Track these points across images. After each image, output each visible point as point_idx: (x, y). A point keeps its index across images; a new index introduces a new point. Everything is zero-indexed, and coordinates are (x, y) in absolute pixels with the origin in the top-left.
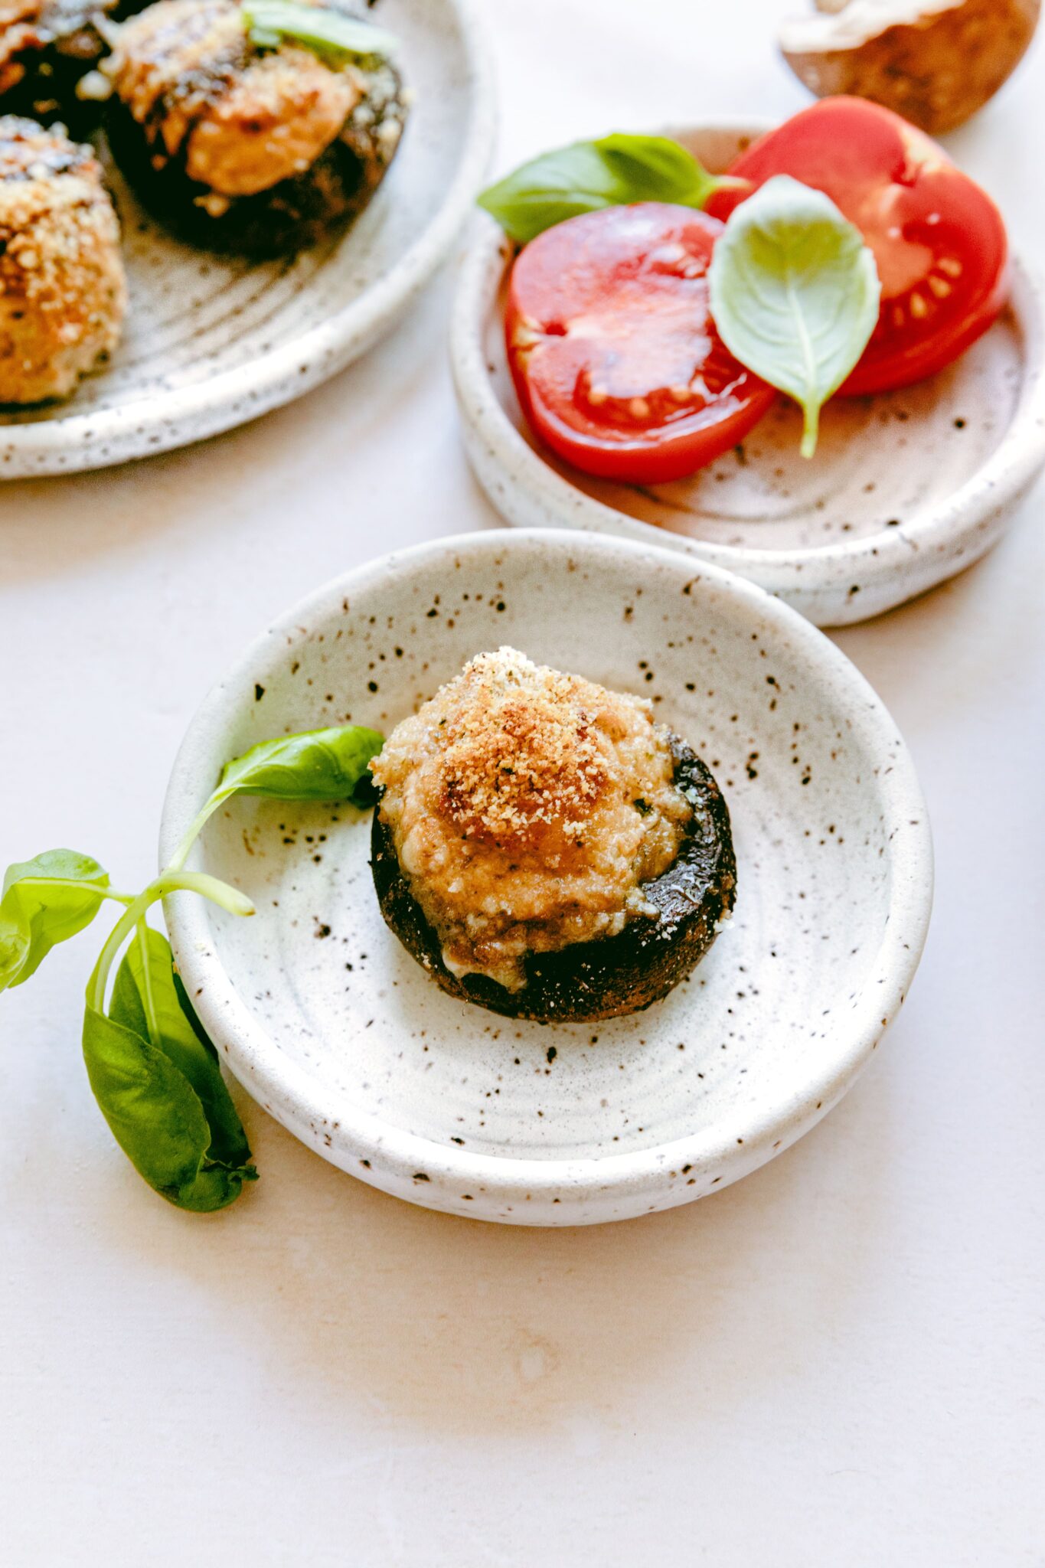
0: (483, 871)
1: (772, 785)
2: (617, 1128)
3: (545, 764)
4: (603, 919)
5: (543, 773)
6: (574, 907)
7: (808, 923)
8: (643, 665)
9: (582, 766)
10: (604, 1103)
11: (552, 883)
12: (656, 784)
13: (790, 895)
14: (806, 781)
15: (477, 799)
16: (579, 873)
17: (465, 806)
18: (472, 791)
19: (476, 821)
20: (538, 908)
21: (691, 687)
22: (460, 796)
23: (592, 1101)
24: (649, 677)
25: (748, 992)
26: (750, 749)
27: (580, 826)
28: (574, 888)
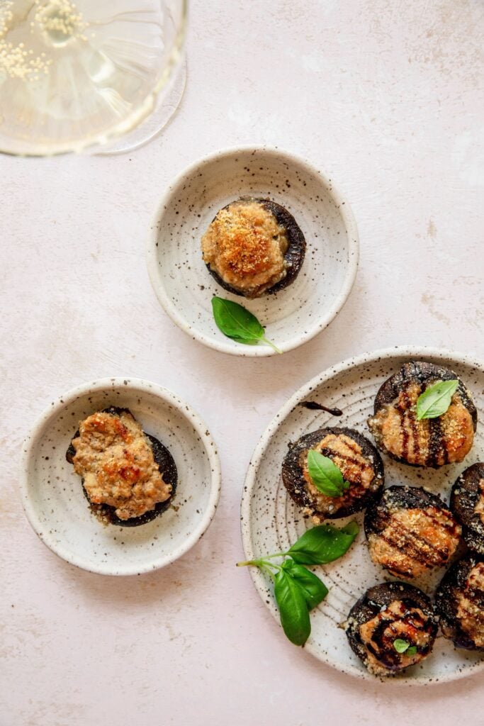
0: (248, 280)
1: (296, 187)
2: (299, 304)
3: (251, 249)
4: (281, 274)
5: (252, 252)
6: (274, 276)
7: (322, 225)
8: (245, 168)
9: (260, 243)
10: (293, 299)
11: (265, 274)
12: (276, 229)
13: (313, 217)
14: (305, 185)
15: (240, 266)
16: (271, 267)
17: (237, 268)
18: (237, 264)
19: (241, 270)
20: (265, 281)
21: (261, 169)
22: (234, 266)
23: (291, 300)
24: (248, 170)
25: (315, 251)
26: (285, 179)
27: (267, 258)
28: (272, 271)
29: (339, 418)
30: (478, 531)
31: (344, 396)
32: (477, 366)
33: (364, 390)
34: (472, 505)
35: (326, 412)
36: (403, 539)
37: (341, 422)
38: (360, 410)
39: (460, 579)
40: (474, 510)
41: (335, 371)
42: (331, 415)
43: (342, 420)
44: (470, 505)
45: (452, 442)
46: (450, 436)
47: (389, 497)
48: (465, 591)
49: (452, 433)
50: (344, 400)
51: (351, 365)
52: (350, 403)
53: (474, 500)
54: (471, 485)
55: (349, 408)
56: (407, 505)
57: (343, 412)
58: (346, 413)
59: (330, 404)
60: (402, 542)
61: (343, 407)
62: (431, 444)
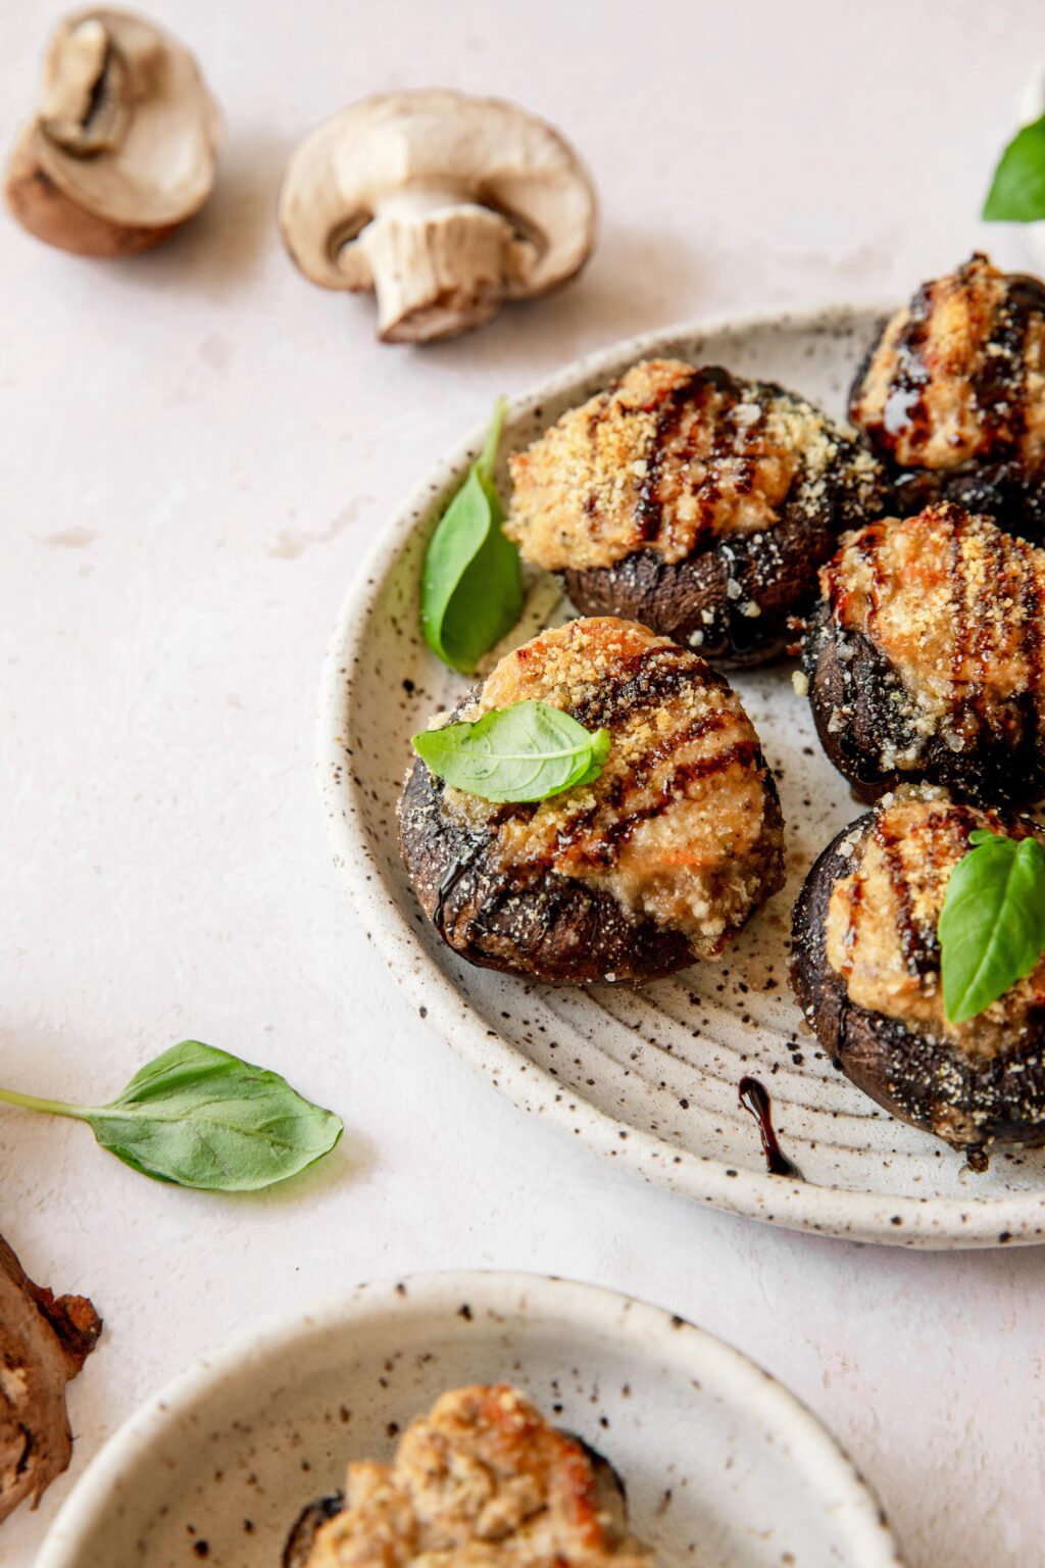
29: (766, 1080)
30: (820, 488)
31: (684, 1104)
32: (344, 774)
33: (626, 1058)
34: (758, 539)
35: (775, 1127)
36: (995, 613)
37: (776, 1068)
38: (696, 1034)
39: (988, 479)
40: (772, 527)
41: (623, 1135)
42: (775, 1108)
43: (765, 1069)
44: (764, 545)
45: (611, 647)
46: (600, 661)
47: (902, 743)
48: (1009, 438)
49: (587, 663)
50: (697, 1094)
51: (569, 1098)
52: (696, 1075)
53: (743, 543)
54: (702, 579)
55: (713, 1068)
56: (889, 678)
57: (738, 1078)
58: (738, 1070)
59: (742, 1130)
60: (1007, 612)
61: (725, 1087)
62: (659, 693)
